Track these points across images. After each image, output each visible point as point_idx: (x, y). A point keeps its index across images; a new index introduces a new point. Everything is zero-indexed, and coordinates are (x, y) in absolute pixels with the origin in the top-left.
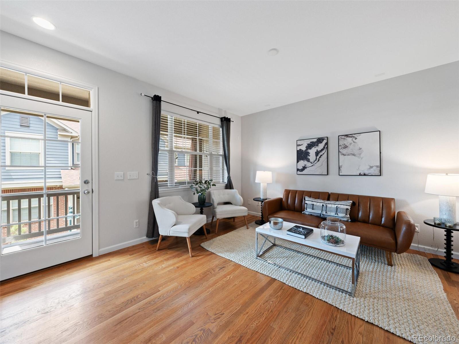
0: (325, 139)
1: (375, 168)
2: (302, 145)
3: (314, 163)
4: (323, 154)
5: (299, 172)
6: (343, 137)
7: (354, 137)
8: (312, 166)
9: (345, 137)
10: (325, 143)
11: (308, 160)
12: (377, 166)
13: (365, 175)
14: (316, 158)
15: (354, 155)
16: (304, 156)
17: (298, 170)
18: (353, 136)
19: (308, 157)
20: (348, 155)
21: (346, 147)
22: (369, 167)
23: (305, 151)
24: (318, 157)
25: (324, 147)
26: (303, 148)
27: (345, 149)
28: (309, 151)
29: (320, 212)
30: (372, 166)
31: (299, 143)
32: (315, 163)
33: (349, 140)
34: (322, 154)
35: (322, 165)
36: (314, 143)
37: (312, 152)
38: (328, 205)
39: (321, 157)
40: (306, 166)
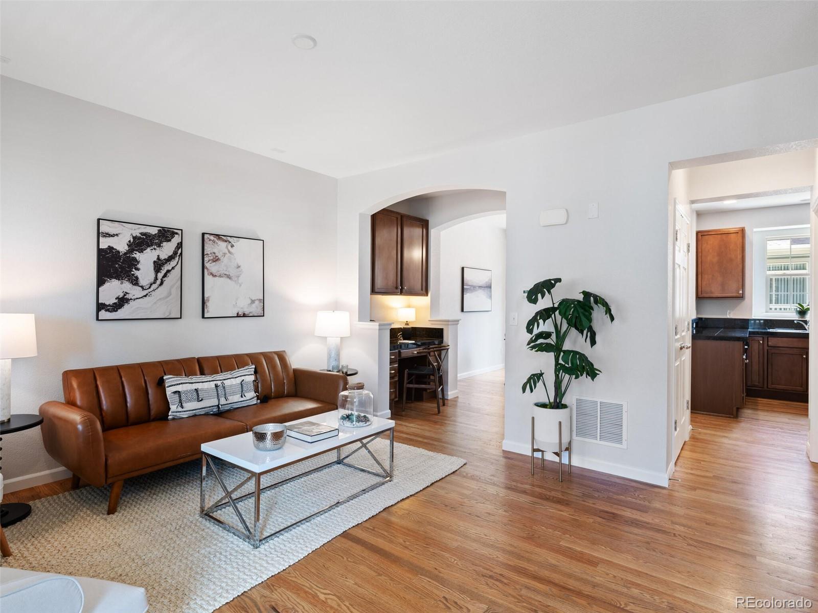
0: (177, 233)
1: (257, 302)
2: (117, 235)
3: (150, 290)
4: (173, 268)
5: (103, 314)
6: (212, 238)
7: (230, 242)
8: (145, 296)
9: (215, 239)
10: (178, 244)
11: (135, 281)
12: (260, 300)
13: (244, 316)
14: (156, 276)
15: (229, 277)
16: (121, 267)
17: (100, 307)
18: (228, 241)
19: (134, 272)
20: (220, 276)
21: (216, 260)
22: (250, 302)
23: (125, 254)
24: (160, 275)
25: (175, 253)
26: (121, 245)
27: (214, 263)
28: (137, 255)
29: (214, 402)
30: (253, 299)
31: (105, 227)
32: (152, 289)
33: (222, 245)
34: (170, 268)
35: (170, 294)
36: (150, 236)
37: (146, 259)
38: (227, 383)
39: (168, 274)
40: (127, 296)
